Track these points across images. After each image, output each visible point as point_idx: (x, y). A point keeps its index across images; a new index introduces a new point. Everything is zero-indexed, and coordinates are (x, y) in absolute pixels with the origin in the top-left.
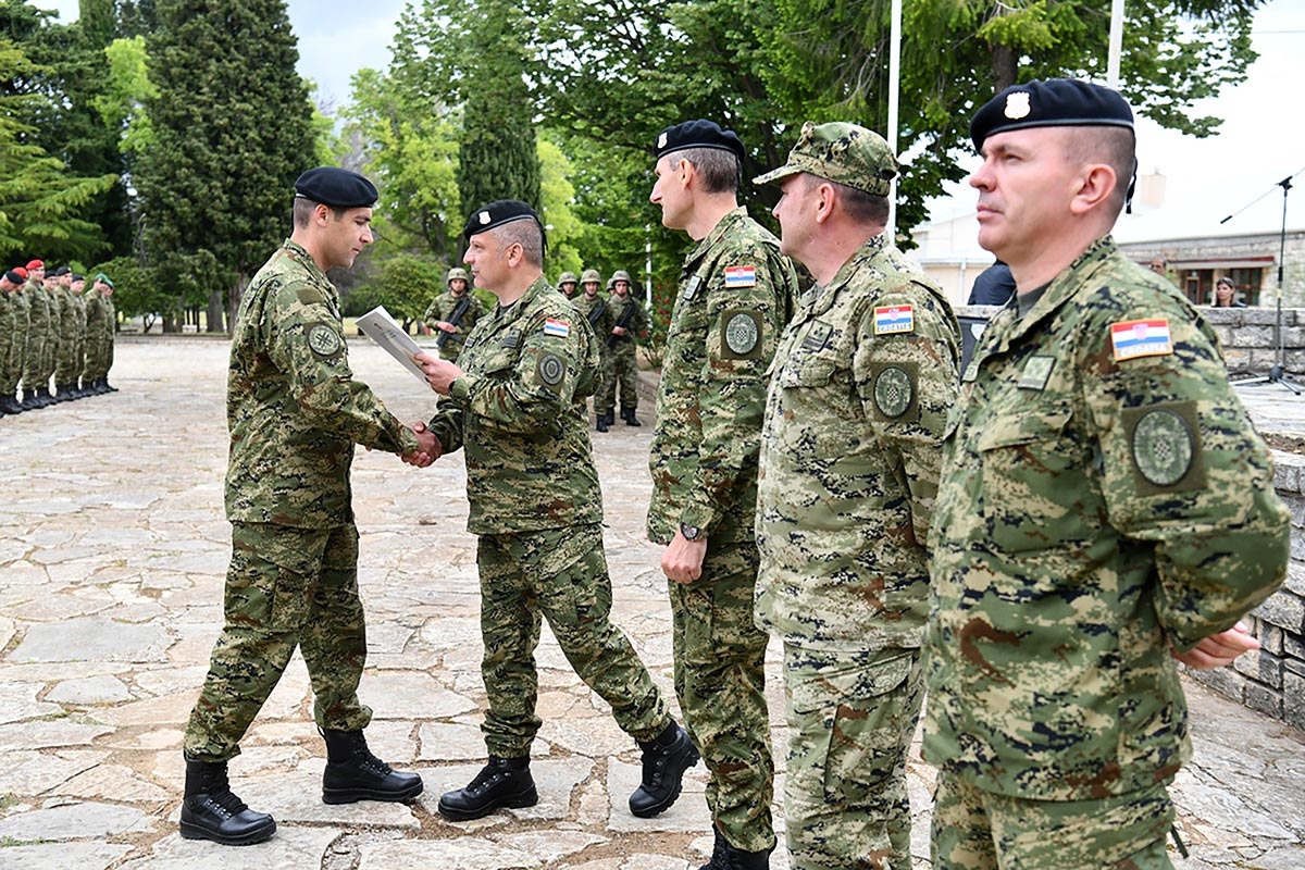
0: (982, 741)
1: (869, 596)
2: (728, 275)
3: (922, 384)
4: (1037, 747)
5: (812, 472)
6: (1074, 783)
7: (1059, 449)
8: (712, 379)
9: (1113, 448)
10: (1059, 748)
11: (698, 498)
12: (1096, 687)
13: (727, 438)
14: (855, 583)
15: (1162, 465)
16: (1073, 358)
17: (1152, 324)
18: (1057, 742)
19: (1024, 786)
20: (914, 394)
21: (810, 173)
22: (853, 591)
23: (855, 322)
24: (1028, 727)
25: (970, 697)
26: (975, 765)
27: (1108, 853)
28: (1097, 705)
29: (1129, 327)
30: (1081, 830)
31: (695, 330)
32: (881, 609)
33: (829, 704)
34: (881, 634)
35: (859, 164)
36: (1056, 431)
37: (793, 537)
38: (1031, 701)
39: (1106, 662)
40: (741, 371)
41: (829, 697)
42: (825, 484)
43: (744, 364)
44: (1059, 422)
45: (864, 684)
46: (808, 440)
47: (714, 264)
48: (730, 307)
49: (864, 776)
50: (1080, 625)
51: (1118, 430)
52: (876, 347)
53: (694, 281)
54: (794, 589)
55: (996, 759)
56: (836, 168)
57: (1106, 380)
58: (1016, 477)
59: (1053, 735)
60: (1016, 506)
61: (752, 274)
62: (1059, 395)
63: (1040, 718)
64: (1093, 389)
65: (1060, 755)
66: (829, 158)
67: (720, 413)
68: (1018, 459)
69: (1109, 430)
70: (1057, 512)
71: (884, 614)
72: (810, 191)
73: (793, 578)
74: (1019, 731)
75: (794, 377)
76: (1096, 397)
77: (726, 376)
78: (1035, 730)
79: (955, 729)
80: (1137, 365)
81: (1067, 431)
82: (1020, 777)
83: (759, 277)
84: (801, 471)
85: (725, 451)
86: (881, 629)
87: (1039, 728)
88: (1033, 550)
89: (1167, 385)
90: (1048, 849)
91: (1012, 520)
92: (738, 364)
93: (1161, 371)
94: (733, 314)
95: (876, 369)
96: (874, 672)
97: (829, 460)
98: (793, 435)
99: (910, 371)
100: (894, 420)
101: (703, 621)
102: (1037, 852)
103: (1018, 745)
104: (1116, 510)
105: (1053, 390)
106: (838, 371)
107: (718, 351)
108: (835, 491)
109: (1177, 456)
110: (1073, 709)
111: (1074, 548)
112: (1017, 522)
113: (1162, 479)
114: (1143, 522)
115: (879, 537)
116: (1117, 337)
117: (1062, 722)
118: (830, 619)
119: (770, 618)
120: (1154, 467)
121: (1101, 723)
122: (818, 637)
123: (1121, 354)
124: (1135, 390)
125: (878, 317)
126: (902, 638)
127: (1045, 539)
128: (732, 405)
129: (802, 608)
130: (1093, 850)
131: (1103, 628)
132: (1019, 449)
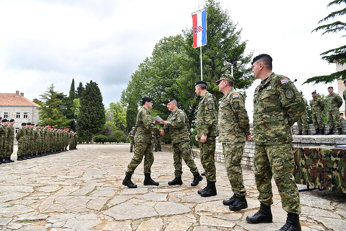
0: (268, 138)
1: (234, 135)
2: (208, 99)
3: (240, 104)
4: (276, 137)
5: (226, 119)
6: (281, 142)
7: (274, 97)
8: (206, 113)
9: (282, 95)
10: (279, 137)
11: (206, 129)
12: (282, 128)
13: (210, 121)
14: (233, 133)
15: (290, 96)
16: (275, 85)
17: (285, 79)
18: (278, 136)
19: (274, 143)
20: (239, 105)
21: (224, 80)
22: (232, 134)
23: (230, 97)
24: (274, 135)
25: (265, 132)
26: (266, 142)
27: (285, 150)
28: (283, 130)
29: (283, 80)
30: (281, 147)
31: (203, 107)
32: (236, 136)
33: (231, 150)
34: (236, 140)
35: (230, 78)
36: (274, 94)
37: (223, 128)
38: (274, 131)
39: (283, 125)
40: (211, 112)
41: (231, 149)
42: (227, 120)
43: (211, 111)
44: (274, 93)
45: (235, 147)
46: (225, 114)
47: (205, 98)
48: (208, 103)
49: (237, 160)
50: (279, 120)
51: (283, 93)
52: (233, 100)
53: (202, 101)
54: (224, 135)
55: (270, 140)
56: (227, 79)
57: (281, 87)
58: (268, 102)
59: (278, 135)
60: (269, 105)
61: (211, 99)
62: (274, 90)
63: (276, 133)
64: (279, 88)
65: (279, 138)
66: (226, 78)
67: (208, 117)
68: (268, 99)
69: (281, 93)
70: (275, 105)
71: (236, 137)
72: (224, 82)
73: (223, 134)
74: (273, 136)
75: (222, 106)
76: (279, 89)
77: (209, 112)
78: (275, 135)
79: (262, 138)
80: (284, 84)
81: (275, 94)
82: (274, 142)
83: (212, 99)
84: (224, 119)
85: (209, 122)
86: (237, 139)
87: (276, 135)
88: (272, 111)
89: (289, 86)
90: (277, 151)
91: (268, 107)
92: (210, 111)
93: (288, 85)
94: (209, 104)
95: (234, 103)
96: (237, 145)
97: (228, 117)
98: (223, 114)
99: (238, 102)
100: (236, 109)
101: (206, 147)
102: (275, 151)
103: (273, 137)
104: (284, 103)
105: (272, 89)
106: (228, 104)
107: (207, 109)
108: (229, 121)
109: (292, 94)
110: (280, 131)
111: (277, 110)
112: (269, 108)
113: (290, 98)
114: (288, 104)
115: (235, 127)
116: (281, 81)
117: (279, 133)
118: (229, 138)
119: (221, 140)
120: (289, 97)
121: (284, 133)
122: (228, 141)
123: (282, 83)
124: (285, 87)
125: (233, 96)
126: (240, 141)
127: (273, 109)
128: (210, 116)
129: (225, 138)
130: (283, 150)
131: (282, 120)
132: (269, 98)
